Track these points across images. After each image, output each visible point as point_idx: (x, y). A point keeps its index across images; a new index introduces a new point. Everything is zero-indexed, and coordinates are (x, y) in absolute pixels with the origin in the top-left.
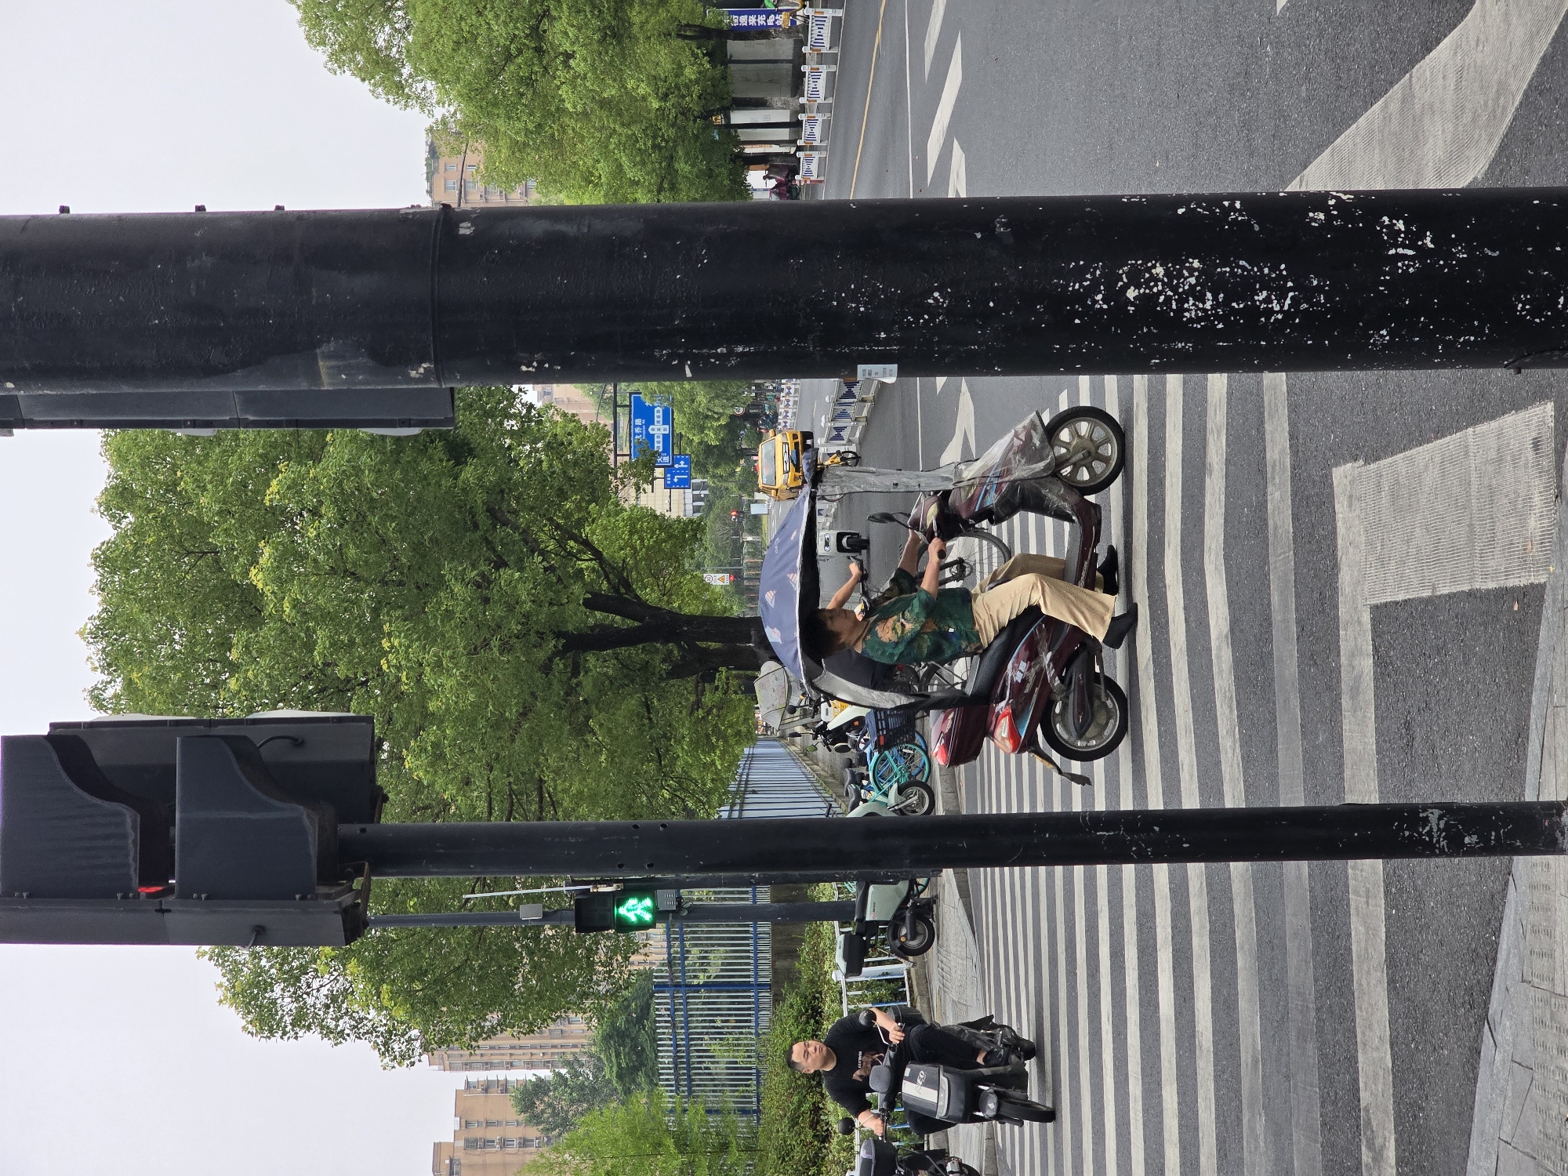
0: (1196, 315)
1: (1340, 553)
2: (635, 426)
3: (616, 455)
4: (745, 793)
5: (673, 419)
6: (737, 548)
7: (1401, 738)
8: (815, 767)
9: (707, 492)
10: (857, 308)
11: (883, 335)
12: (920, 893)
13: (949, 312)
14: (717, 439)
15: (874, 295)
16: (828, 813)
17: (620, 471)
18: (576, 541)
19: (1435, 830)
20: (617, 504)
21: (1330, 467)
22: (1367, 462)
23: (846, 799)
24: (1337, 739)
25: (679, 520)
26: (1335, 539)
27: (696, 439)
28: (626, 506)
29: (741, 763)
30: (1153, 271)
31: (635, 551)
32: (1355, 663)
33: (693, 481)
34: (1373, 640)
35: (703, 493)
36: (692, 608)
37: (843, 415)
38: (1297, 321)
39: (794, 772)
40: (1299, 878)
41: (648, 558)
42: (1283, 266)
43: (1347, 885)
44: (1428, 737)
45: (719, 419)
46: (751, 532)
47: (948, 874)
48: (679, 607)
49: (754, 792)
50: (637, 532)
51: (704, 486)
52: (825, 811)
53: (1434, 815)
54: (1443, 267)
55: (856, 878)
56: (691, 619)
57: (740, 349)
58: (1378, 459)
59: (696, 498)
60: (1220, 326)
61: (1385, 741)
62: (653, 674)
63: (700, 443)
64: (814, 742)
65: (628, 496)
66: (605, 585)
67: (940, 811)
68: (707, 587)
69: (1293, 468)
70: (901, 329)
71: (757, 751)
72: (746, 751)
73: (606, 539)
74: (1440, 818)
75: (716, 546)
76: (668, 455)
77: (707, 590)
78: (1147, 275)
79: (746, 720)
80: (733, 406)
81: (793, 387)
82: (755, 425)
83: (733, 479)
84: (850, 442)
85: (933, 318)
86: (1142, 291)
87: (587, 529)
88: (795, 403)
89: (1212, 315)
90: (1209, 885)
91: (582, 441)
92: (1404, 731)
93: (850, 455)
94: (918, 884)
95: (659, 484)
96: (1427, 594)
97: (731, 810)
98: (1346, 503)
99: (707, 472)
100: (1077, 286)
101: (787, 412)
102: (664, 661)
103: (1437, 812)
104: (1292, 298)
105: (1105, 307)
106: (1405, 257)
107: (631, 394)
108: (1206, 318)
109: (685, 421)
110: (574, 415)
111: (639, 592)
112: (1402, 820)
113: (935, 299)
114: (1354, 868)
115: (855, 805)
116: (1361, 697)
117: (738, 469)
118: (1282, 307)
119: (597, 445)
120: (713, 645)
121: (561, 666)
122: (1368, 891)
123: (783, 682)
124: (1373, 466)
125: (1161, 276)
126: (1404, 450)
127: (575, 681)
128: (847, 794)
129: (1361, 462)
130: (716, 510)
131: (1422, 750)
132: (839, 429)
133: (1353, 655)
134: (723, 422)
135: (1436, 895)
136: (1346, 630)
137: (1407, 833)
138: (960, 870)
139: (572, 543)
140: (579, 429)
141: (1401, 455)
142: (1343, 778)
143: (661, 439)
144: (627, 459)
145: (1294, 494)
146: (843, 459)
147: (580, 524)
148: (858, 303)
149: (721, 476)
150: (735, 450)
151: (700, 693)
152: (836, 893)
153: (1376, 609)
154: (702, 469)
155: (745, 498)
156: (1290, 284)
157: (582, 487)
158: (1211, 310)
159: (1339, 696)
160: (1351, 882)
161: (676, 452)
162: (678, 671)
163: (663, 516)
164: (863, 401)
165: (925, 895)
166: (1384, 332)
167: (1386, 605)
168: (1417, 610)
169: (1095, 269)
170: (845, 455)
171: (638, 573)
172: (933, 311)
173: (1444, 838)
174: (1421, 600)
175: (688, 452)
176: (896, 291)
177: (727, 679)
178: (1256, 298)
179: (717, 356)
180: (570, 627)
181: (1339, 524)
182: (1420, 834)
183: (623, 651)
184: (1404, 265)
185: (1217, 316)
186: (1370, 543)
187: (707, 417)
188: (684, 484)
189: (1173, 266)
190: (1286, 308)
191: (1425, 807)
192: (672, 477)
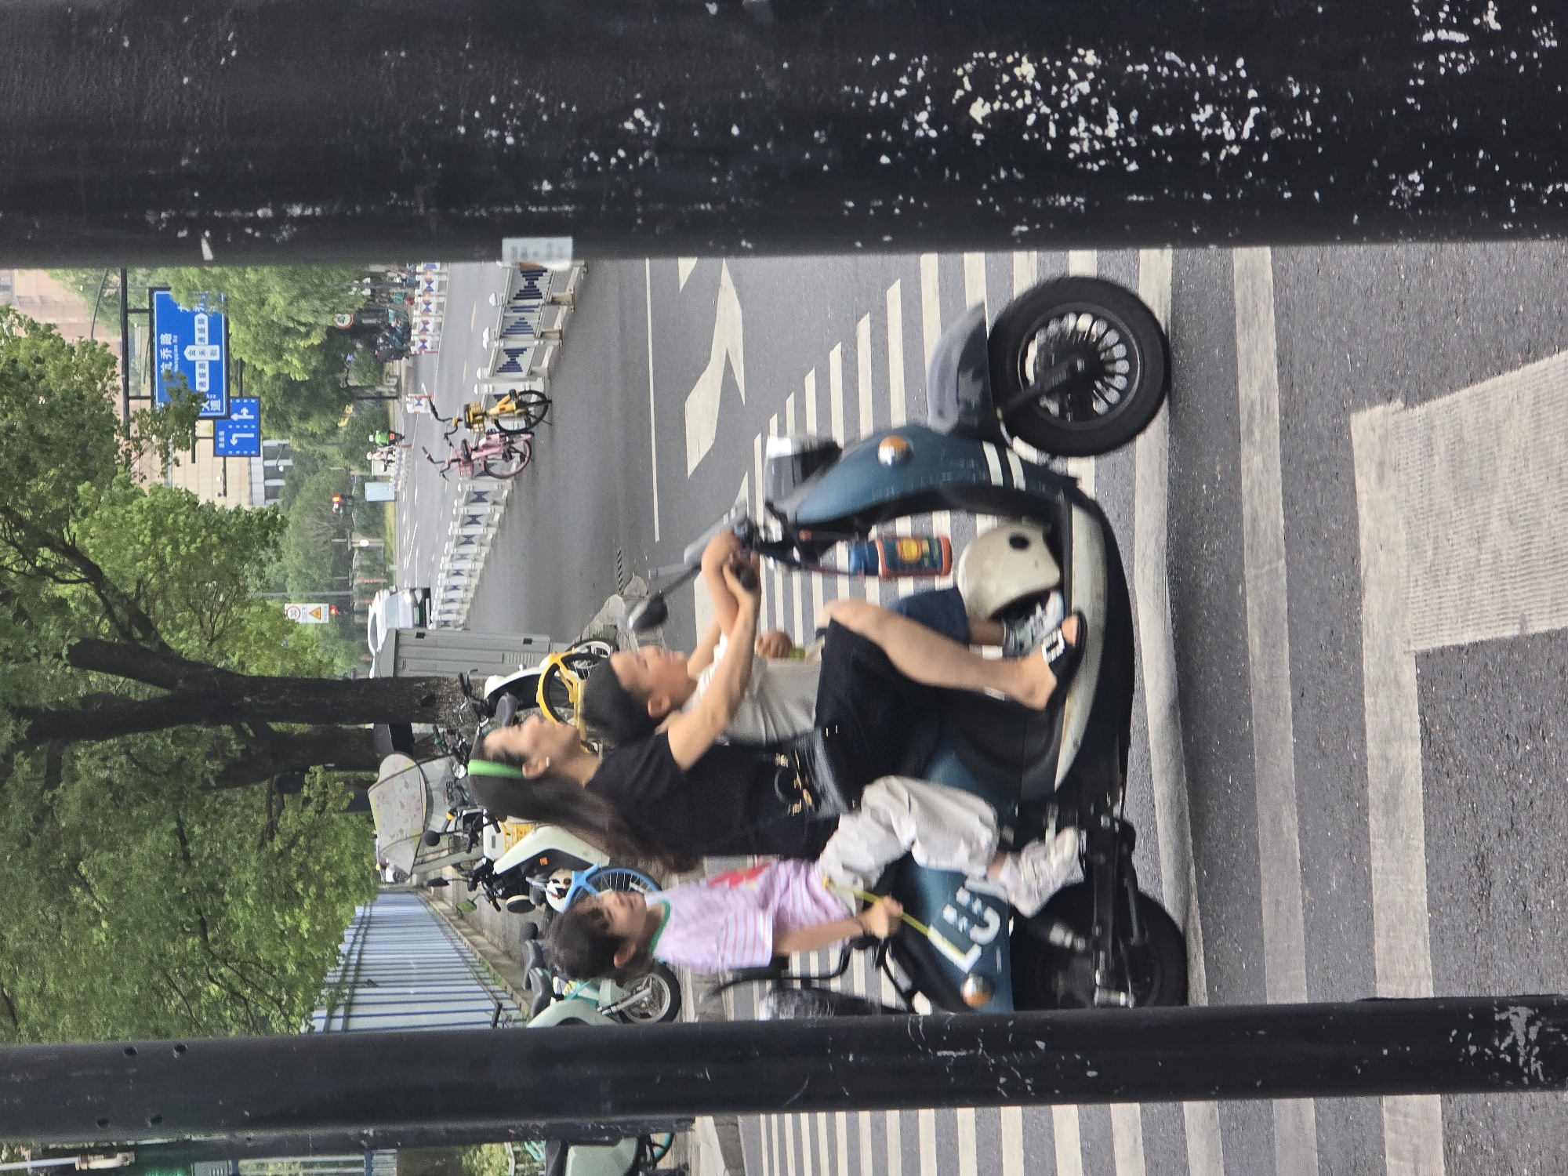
0: (1092, 147)
1: (1363, 563)
2: (161, 347)
3: (127, 398)
4: (355, 985)
5: (228, 335)
6: (343, 558)
7: (1470, 883)
8: (478, 939)
9: (289, 462)
10: (502, 138)
11: (546, 186)
12: (656, 1160)
13: (661, 146)
14: (305, 370)
15: (529, 115)
16: (496, 1021)
17: (134, 427)
18: (53, 550)
19: (1521, 1042)
20: (127, 484)
21: (1346, 412)
22: (1409, 403)
23: (528, 994)
24: (1360, 881)
25: (238, 511)
26: (1356, 536)
27: (269, 371)
28: (145, 487)
29: (348, 934)
30: (1017, 71)
31: (162, 566)
32: (1391, 753)
33: (266, 443)
34: (1422, 713)
35: (283, 464)
36: (263, 665)
37: (521, 327)
38: (1265, 157)
39: (439, 947)
40: (1300, 1128)
41: (185, 578)
42: (1240, 63)
43: (1380, 1141)
44: (1515, 881)
45: (307, 335)
46: (367, 531)
47: (705, 1126)
48: (242, 664)
49: (371, 984)
50: (164, 532)
51: (283, 452)
52: (489, 1017)
53: (1518, 1017)
54: (1516, 63)
55: (546, 1135)
56: (259, 684)
57: (297, 211)
58: (1426, 397)
59: (270, 473)
60: (1133, 167)
61: (1442, 888)
62: (192, 779)
63: (277, 376)
64: (471, 895)
65: (147, 468)
66: (105, 627)
67: (690, 1014)
68: (289, 627)
69: (1285, 413)
70: (578, 175)
71: (378, 910)
72: (359, 911)
73: (108, 543)
74: (1530, 1022)
75: (306, 555)
76: (220, 397)
77: (290, 631)
78: (1006, 78)
79: (357, 858)
80: (332, 311)
81: (436, 279)
82: (372, 345)
83: (333, 439)
84: (532, 374)
85: (632, 156)
86: (997, 106)
87: (74, 527)
88: (440, 306)
89: (1119, 147)
90: (1148, 1143)
91: (65, 373)
92: (1474, 870)
93: (534, 398)
94: (652, 1145)
95: (205, 447)
96: (1510, 632)
97: (331, 1017)
98: (1373, 475)
99: (289, 427)
100: (884, 98)
101: (426, 323)
102: (210, 756)
103: (1524, 1012)
104: (1256, 118)
105: (933, 134)
106: (1450, 46)
107: (152, 290)
108: (1108, 152)
109: (249, 337)
110: (49, 327)
111: (166, 637)
112: (1464, 1027)
113: (638, 123)
114: (1392, 1111)
115: (543, 1005)
116: (1401, 812)
117: (343, 424)
118: (1239, 134)
119: (92, 379)
120: (300, 728)
121: (27, 767)
122: (1416, 1151)
123: (418, 790)
124: (1419, 411)
125: (1029, 80)
126: (1472, 381)
127: (48, 795)
128: (529, 985)
129: (1399, 403)
130: (306, 493)
131: (1506, 904)
132: (513, 353)
133: (1387, 740)
134: (315, 340)
135: (1533, 1157)
136: (1375, 695)
137: (1473, 1049)
138: (726, 1118)
139: (46, 552)
140: (59, 351)
141: (1466, 392)
142: (1372, 954)
143: (207, 371)
144: (147, 404)
145: (1286, 459)
146: (520, 404)
147: (60, 518)
148: (502, 128)
149: (314, 435)
150: (338, 390)
151: (274, 812)
152: (512, 1161)
153: (1424, 659)
154: (280, 421)
155: (356, 472)
156: (1252, 94)
157: (63, 455)
158: (1117, 139)
159: (1364, 811)
160: (1388, 1135)
161: (234, 392)
162: (235, 775)
163: (211, 506)
164: (554, 302)
165: (666, 1163)
166: (1415, 177)
167: (1442, 651)
168: (1494, 658)
169: (915, 68)
170: (524, 398)
171: (167, 604)
172: (635, 143)
173: (1538, 1057)
174: (1500, 644)
175: (255, 392)
176: (569, 108)
177: (325, 786)
178: (1194, 117)
179: (257, 223)
180: (44, 700)
181: (1363, 511)
182: (1497, 1051)
183: (139, 740)
184: (1448, 59)
185: (1126, 150)
186: (1414, 545)
187: (287, 331)
188: (249, 448)
189: (1052, 63)
190: (1246, 134)
191: (1504, 1004)
192: (228, 437)
